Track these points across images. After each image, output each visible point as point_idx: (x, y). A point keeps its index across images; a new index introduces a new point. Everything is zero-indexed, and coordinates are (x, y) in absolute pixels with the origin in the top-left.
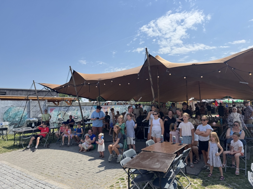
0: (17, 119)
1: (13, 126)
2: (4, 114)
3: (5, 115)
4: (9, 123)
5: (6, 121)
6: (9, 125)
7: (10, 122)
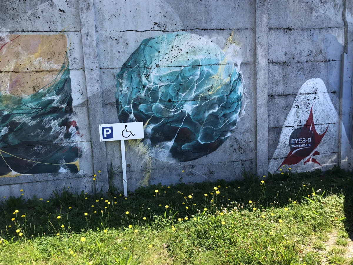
0: (188, 108)
1: (171, 144)
2: (121, 76)
3: (125, 83)
4: (150, 129)
5: (132, 116)
6: (149, 141)
7: (155, 120)
